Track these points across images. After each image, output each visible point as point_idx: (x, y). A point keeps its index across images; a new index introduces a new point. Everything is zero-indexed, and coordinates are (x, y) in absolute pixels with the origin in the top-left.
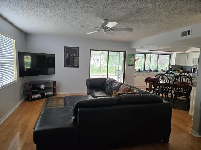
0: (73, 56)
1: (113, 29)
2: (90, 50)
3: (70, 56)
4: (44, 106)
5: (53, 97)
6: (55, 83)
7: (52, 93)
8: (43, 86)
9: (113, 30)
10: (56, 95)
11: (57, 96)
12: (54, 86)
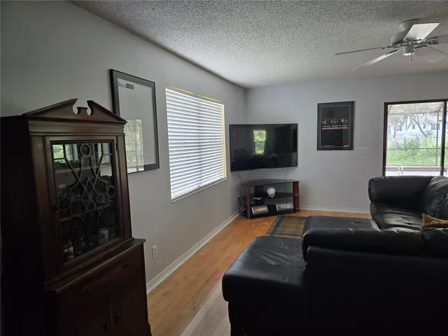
0: (340, 123)
1: (432, 40)
2: (386, 104)
3: (331, 125)
4: (270, 232)
5: (293, 215)
6: (296, 184)
7: (289, 206)
8: (271, 191)
9: (435, 43)
10: (298, 211)
11: (301, 215)
12: (293, 192)
